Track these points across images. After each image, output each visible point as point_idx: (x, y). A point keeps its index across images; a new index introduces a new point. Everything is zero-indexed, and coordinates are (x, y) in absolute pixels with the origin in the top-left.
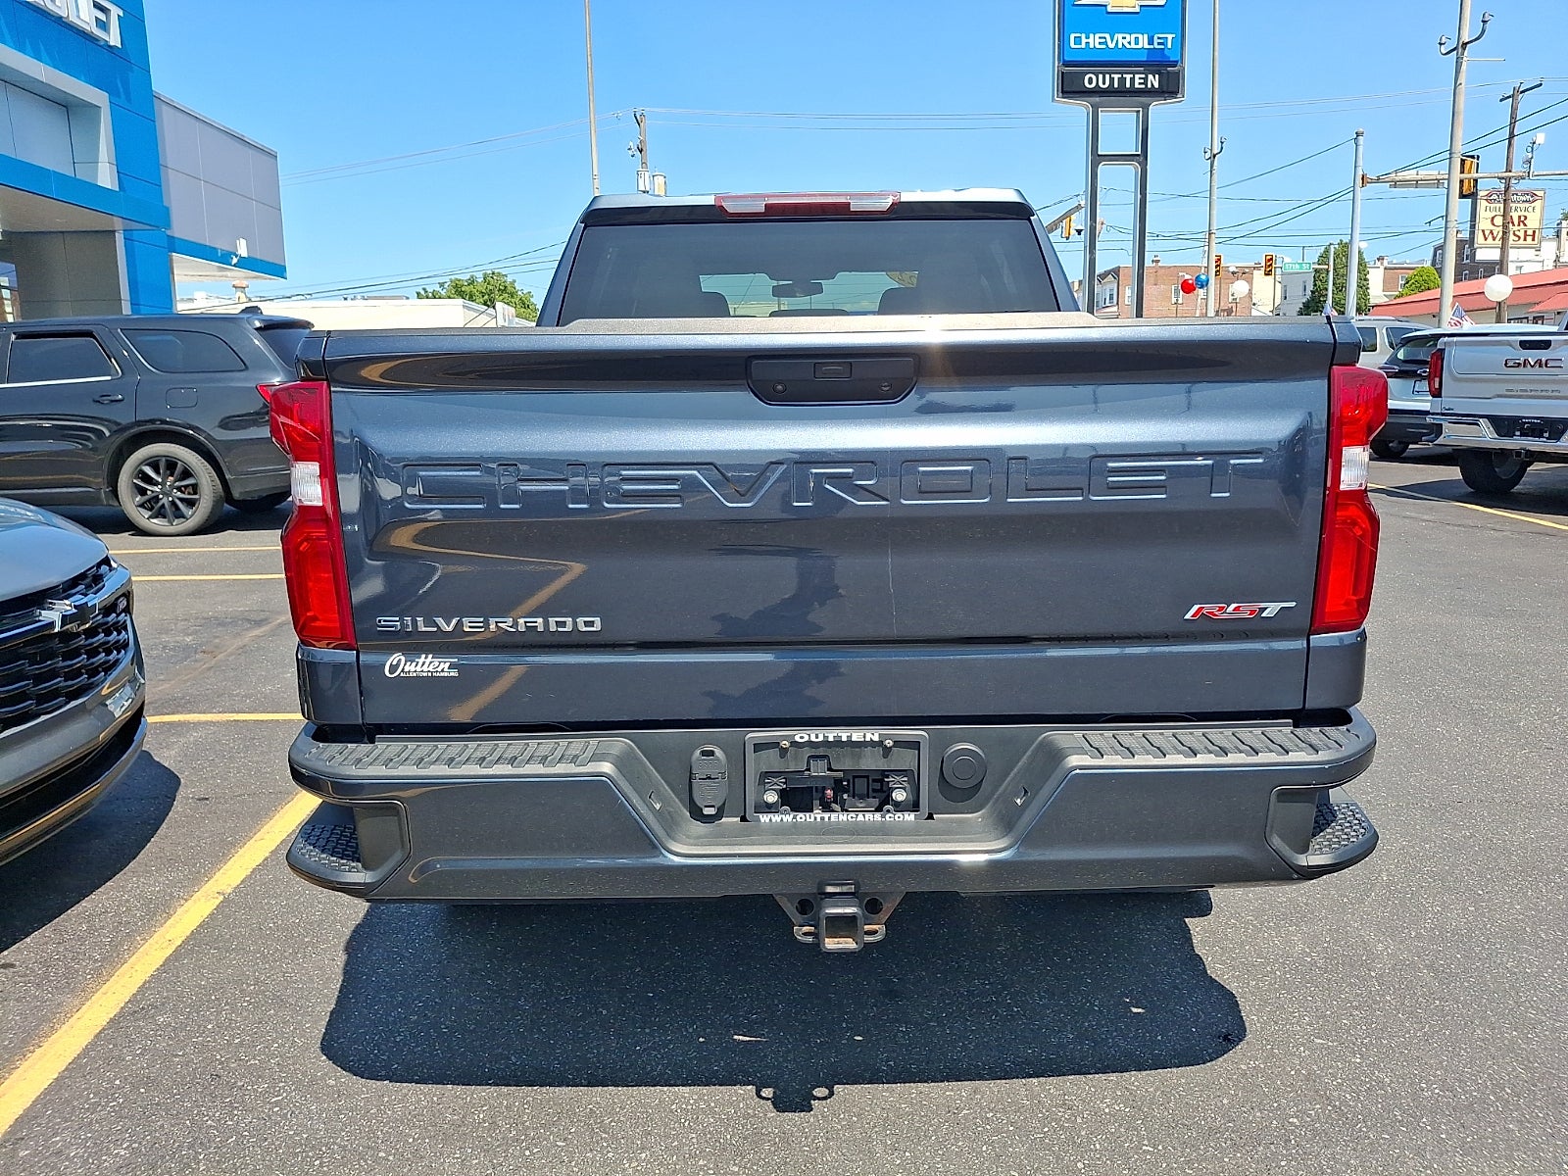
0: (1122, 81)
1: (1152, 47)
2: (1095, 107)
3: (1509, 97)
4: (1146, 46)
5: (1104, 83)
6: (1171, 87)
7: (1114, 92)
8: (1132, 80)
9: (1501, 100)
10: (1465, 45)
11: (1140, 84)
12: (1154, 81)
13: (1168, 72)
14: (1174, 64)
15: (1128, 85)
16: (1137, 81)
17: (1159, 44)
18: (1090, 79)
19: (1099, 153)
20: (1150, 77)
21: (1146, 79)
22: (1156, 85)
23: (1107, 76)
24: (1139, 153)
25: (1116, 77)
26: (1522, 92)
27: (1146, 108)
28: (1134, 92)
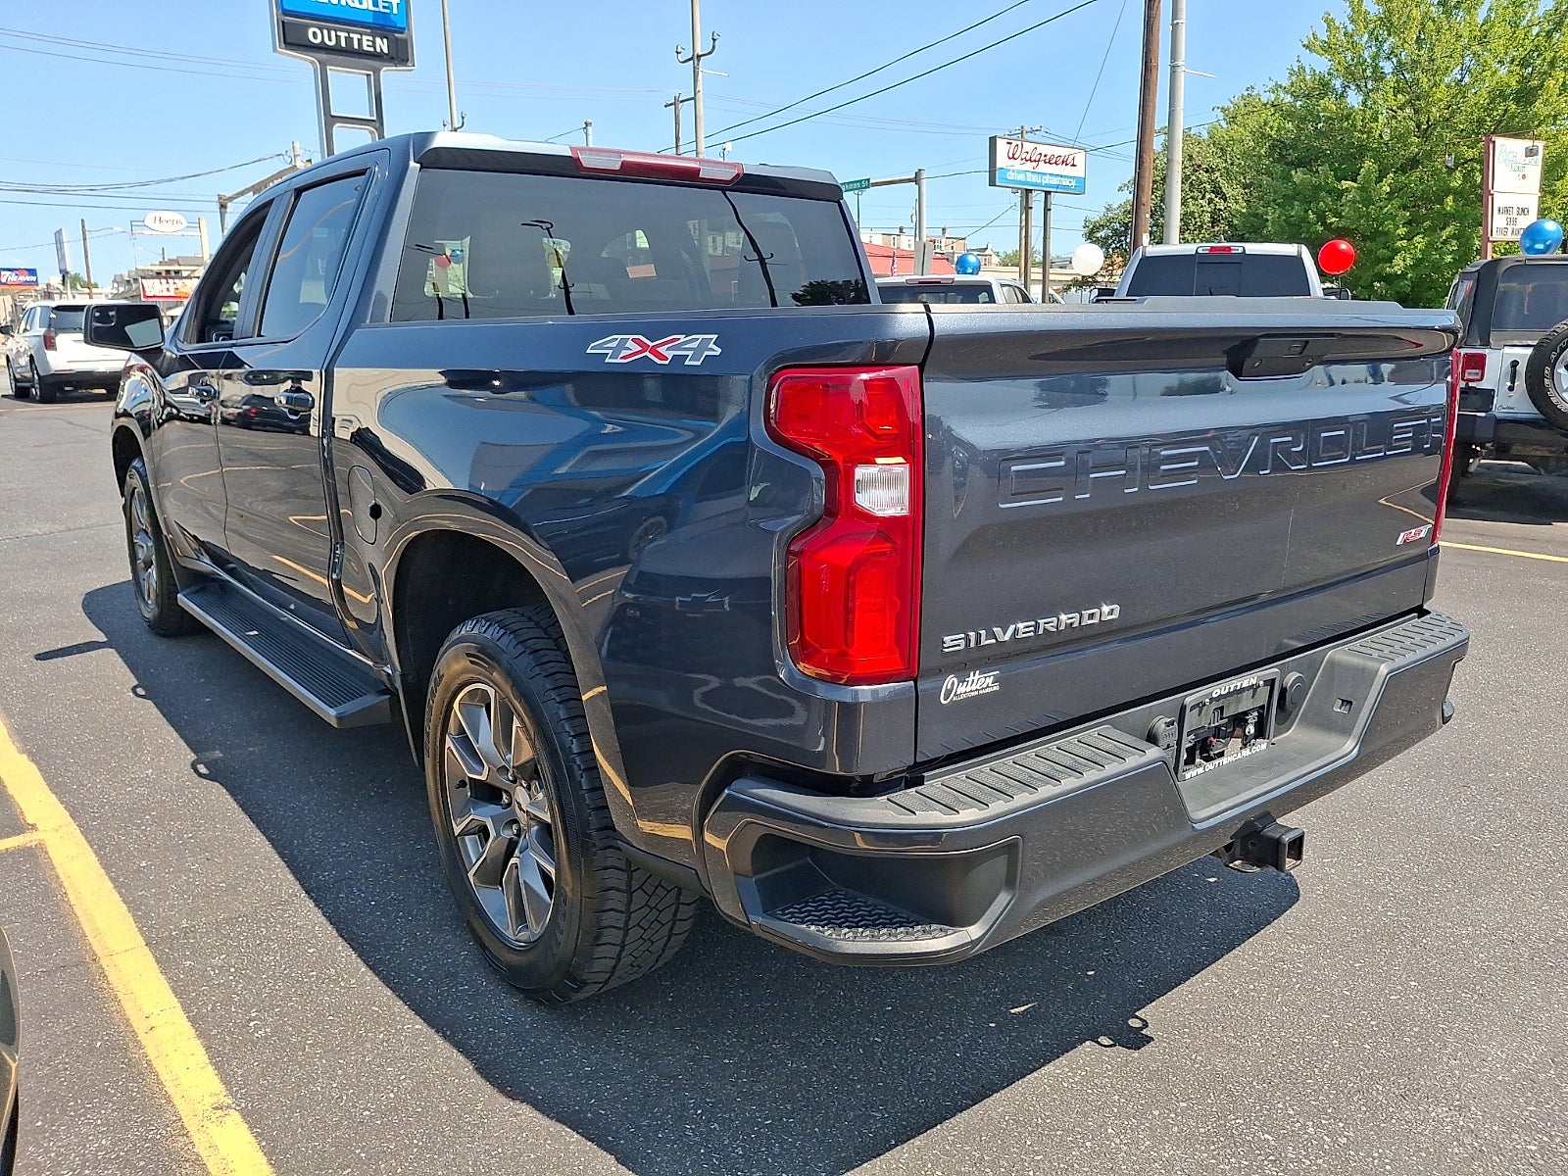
0: (349, 40)
1: (377, 9)
2: (323, 64)
3: (671, 104)
4: (371, 8)
5: (330, 40)
6: (400, 54)
7: (339, 50)
8: (360, 41)
9: (666, 106)
10: (699, 57)
11: (368, 46)
12: (382, 45)
13: (397, 39)
14: (401, 31)
15: (356, 46)
16: (365, 43)
17: (384, 7)
18: (314, 34)
19: (333, 114)
20: (378, 40)
21: (374, 42)
22: (386, 51)
23: (333, 33)
24: (374, 118)
25: (343, 35)
26: (682, 101)
27: (377, 72)
28: (361, 54)
